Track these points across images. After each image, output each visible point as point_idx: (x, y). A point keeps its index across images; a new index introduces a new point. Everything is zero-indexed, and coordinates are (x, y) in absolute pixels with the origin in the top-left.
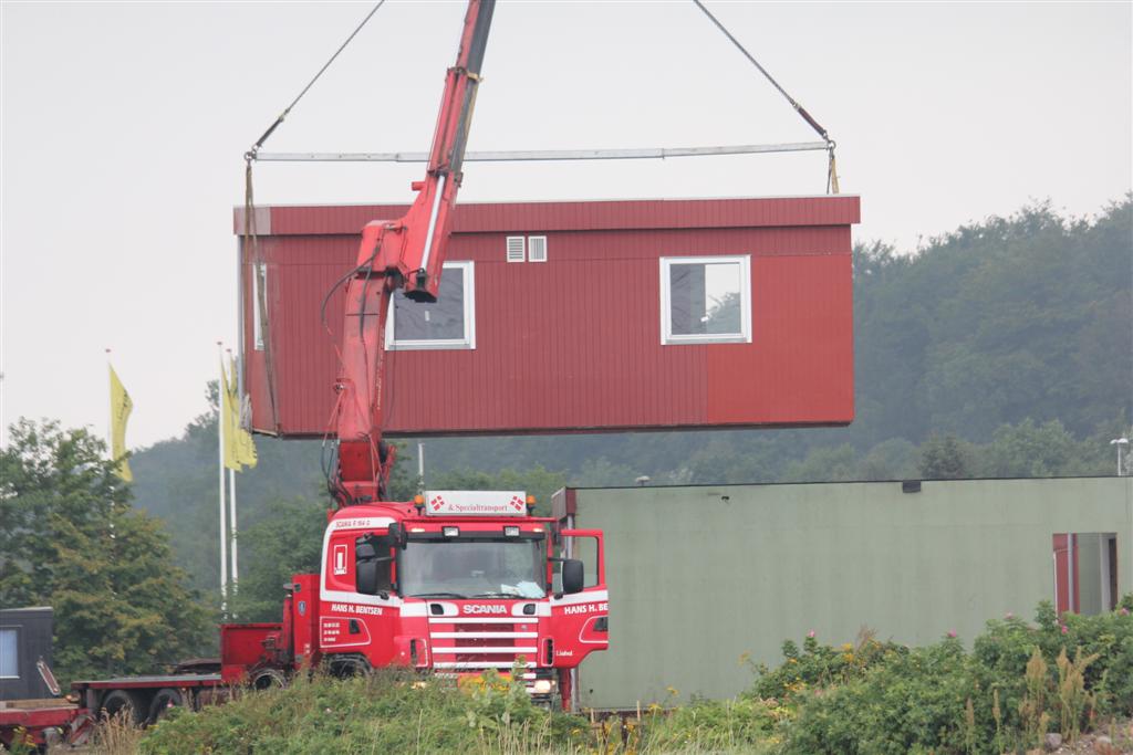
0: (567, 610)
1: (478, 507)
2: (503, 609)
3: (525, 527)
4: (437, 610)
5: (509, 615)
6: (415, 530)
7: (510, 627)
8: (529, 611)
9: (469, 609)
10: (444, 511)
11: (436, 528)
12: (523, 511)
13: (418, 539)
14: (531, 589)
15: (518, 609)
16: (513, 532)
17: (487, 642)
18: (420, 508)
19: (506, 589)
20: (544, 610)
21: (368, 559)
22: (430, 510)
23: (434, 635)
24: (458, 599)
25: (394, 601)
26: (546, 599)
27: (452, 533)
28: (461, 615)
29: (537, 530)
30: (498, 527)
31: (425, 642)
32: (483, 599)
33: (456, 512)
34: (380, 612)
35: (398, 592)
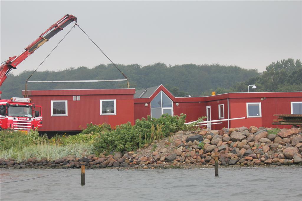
0: (36, 120)
1: (22, 101)
2: (25, 119)
3: (30, 105)
4: (15, 119)
5: (27, 120)
6: (11, 104)
7: (27, 122)
8: (30, 119)
9: (20, 119)
10: (16, 101)
11: (15, 104)
12: (29, 102)
13: (12, 106)
14: (30, 116)
15: (28, 119)
16: (28, 105)
17: (23, 125)
18: (12, 100)
19: (26, 115)
20: (32, 119)
21: (2, 109)
22: (14, 101)
23: (14, 123)
24: (18, 117)
25: (7, 117)
26: (32, 118)
27: (17, 105)
28: (19, 120)
29: (31, 105)
30: (25, 104)
31: (12, 124)
32: (22, 117)
33: (18, 101)
34: (4, 119)
35: (8, 115)
